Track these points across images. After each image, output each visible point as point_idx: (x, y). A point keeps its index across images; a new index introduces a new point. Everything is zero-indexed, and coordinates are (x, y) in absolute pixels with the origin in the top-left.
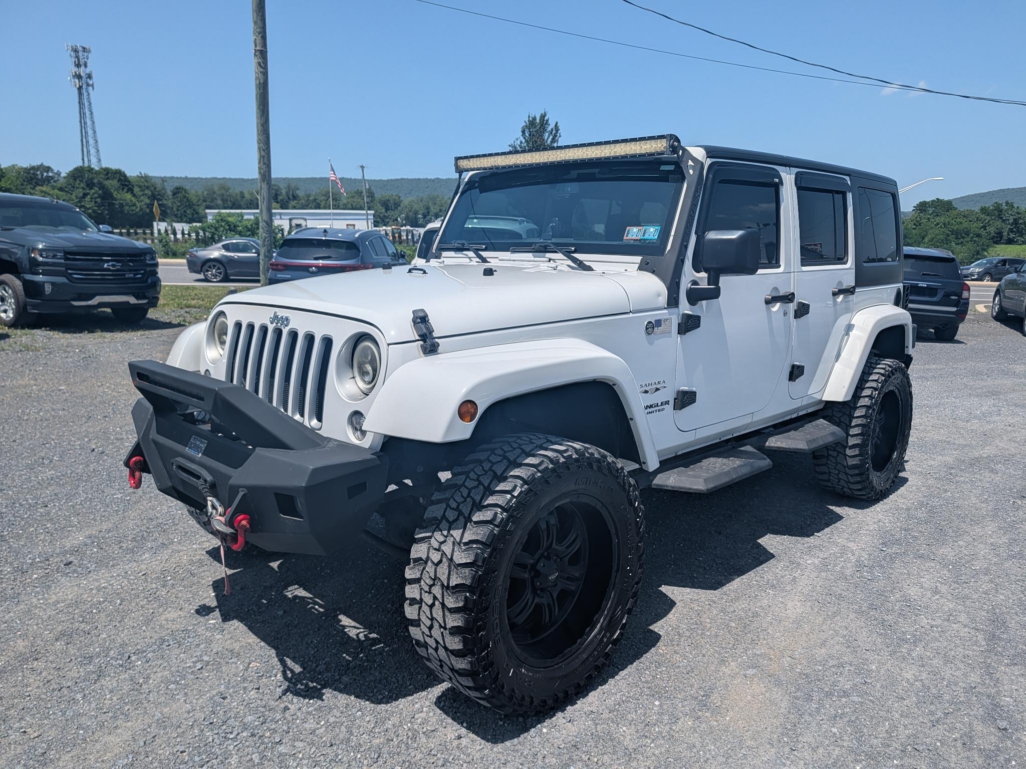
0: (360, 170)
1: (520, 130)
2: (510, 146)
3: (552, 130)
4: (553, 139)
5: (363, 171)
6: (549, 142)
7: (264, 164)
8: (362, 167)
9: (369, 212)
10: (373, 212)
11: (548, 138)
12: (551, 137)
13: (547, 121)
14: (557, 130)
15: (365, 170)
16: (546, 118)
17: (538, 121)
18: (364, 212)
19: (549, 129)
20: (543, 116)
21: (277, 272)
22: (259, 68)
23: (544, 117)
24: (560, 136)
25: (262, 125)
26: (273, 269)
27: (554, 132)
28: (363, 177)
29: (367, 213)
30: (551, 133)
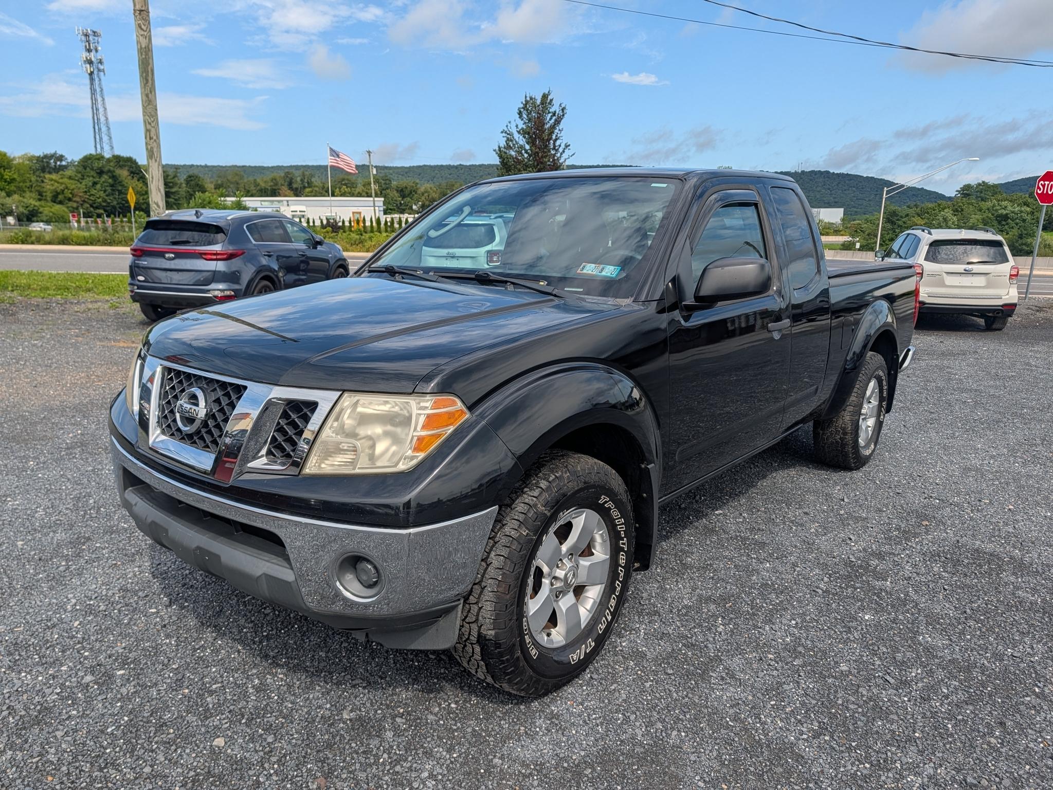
0: (367, 155)
4: (556, 121)
5: (370, 156)
6: (552, 123)
7: (151, 138)
8: (369, 152)
9: (376, 199)
10: (383, 199)
11: (551, 119)
12: (554, 118)
13: (551, 100)
16: (550, 98)
17: (538, 102)
18: (371, 199)
19: (553, 109)
20: (545, 96)
22: (140, 30)
23: (547, 96)
24: (564, 118)
25: (147, 96)
28: (370, 162)
29: (374, 201)
30: (554, 114)
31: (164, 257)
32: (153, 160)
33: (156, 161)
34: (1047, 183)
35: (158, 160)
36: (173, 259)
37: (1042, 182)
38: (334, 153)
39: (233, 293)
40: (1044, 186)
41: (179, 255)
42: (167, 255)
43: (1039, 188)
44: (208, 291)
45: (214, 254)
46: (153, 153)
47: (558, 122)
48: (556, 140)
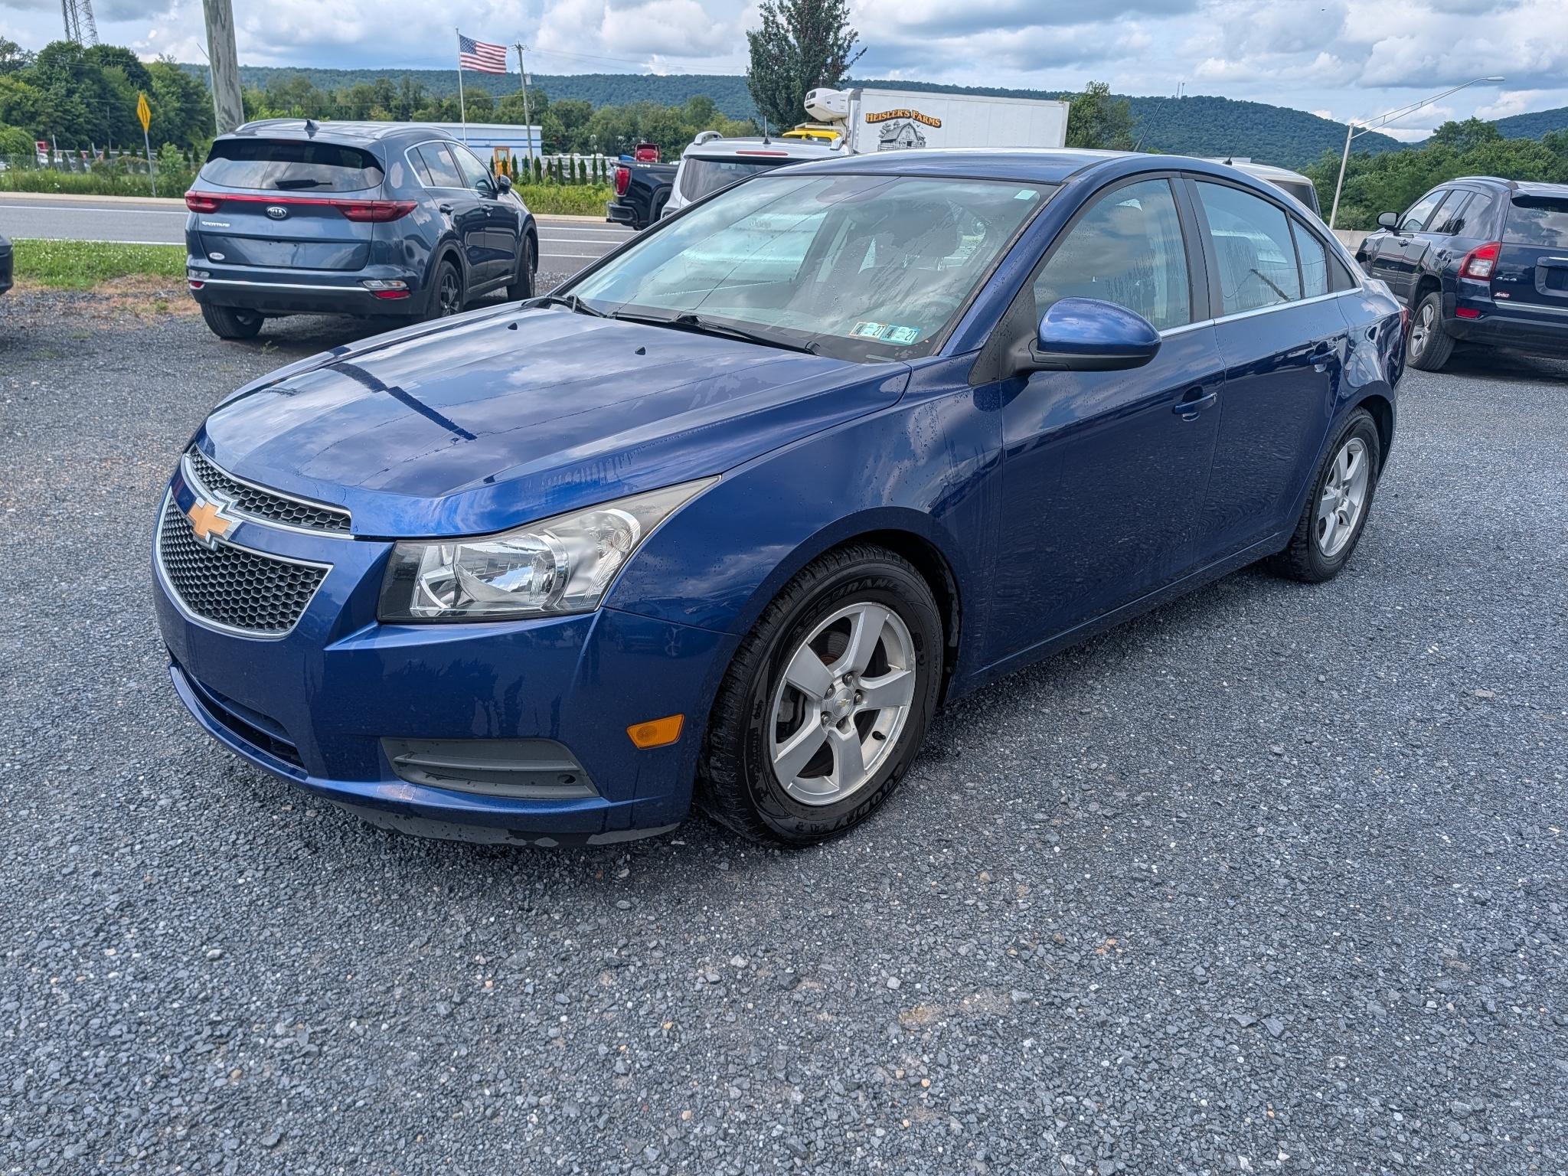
0: (516, 53)
2: (761, 7)
5: (520, 53)
8: (519, 48)
9: (532, 127)
10: (540, 128)
15: (523, 52)
18: (525, 127)
21: (201, 216)
26: (194, 209)
29: (529, 130)
31: (267, 215)
32: (219, 24)
33: (224, 27)
35: (227, 27)
36: (287, 217)
38: (468, 45)
39: (403, 285)
41: (296, 210)
42: (271, 209)
44: (360, 281)
45: (367, 208)
46: (218, 13)
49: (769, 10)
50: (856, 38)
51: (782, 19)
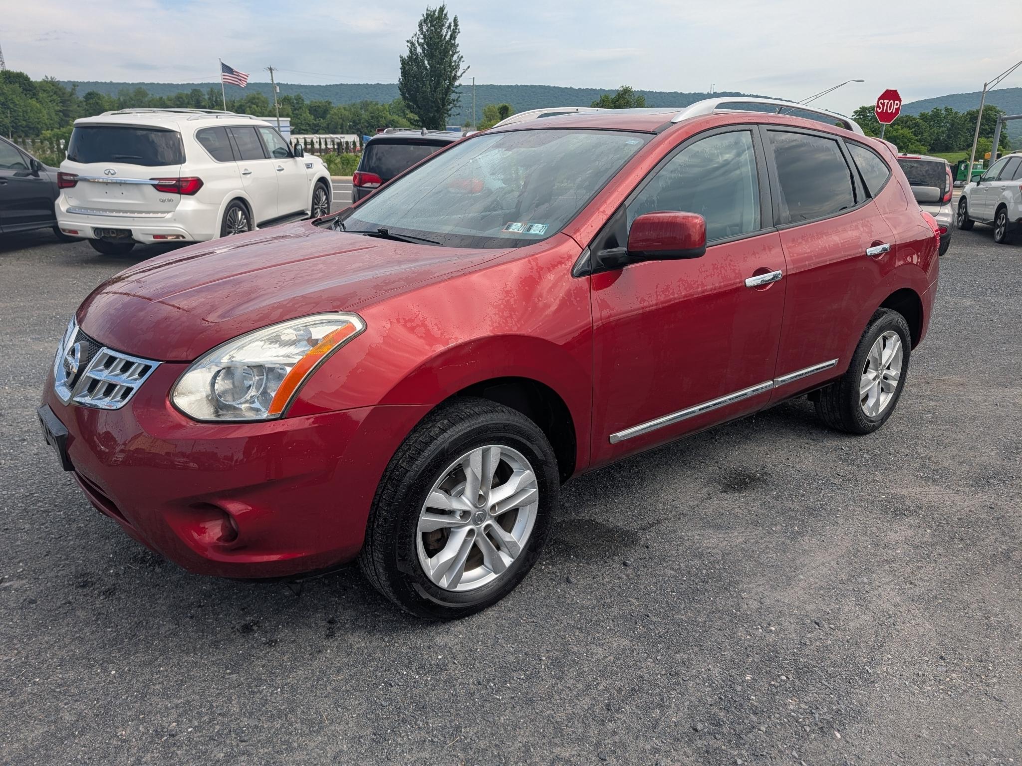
0: (269, 72)
1: (418, 24)
2: (408, 41)
3: (450, 24)
4: (451, 36)
5: (271, 73)
6: (448, 37)
8: (271, 69)
10: (288, 119)
11: (446, 35)
12: (449, 33)
13: (446, 15)
14: (456, 25)
15: (273, 72)
16: (445, 12)
17: (435, 14)
18: (276, 119)
19: (447, 25)
20: (439, 10)
23: (443, 11)
24: (459, 32)
27: (452, 27)
28: (272, 80)
29: (282, 121)
30: (449, 27)
34: (886, 101)
37: (882, 101)
38: (227, 69)
40: (883, 104)
43: (878, 106)
47: (453, 37)
48: (452, 56)
49: (412, 44)
50: (462, 60)
51: (419, 50)
